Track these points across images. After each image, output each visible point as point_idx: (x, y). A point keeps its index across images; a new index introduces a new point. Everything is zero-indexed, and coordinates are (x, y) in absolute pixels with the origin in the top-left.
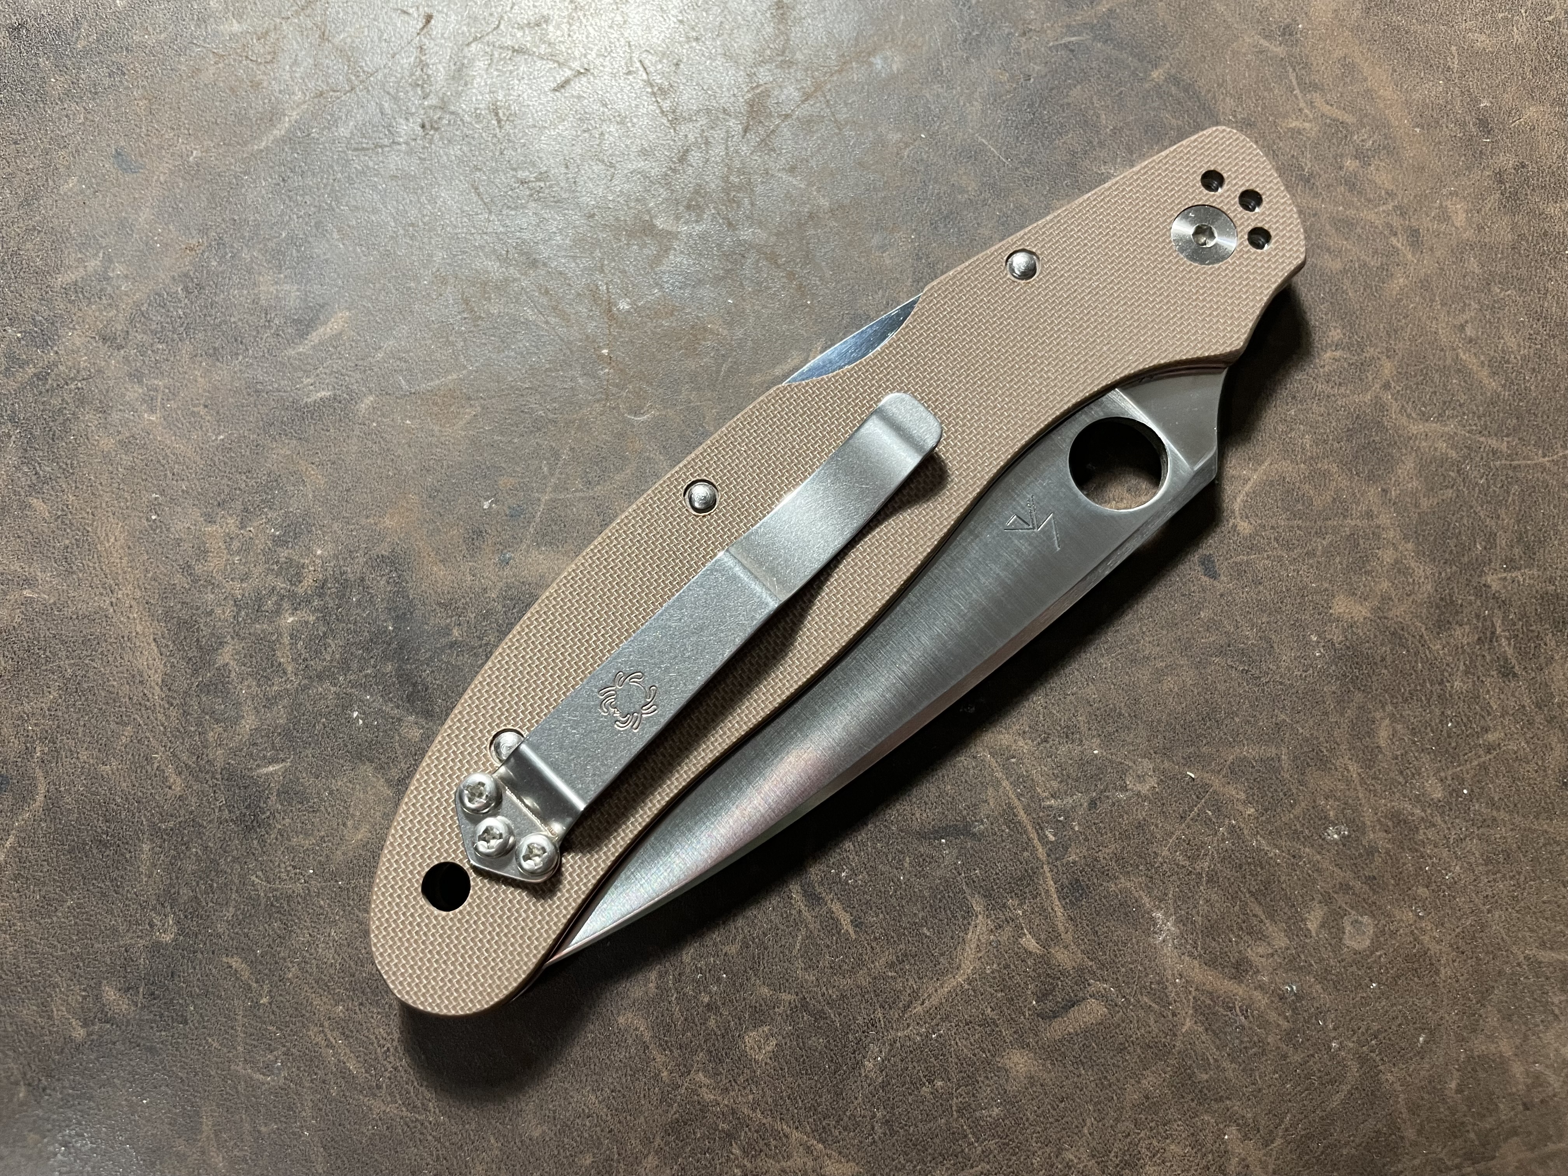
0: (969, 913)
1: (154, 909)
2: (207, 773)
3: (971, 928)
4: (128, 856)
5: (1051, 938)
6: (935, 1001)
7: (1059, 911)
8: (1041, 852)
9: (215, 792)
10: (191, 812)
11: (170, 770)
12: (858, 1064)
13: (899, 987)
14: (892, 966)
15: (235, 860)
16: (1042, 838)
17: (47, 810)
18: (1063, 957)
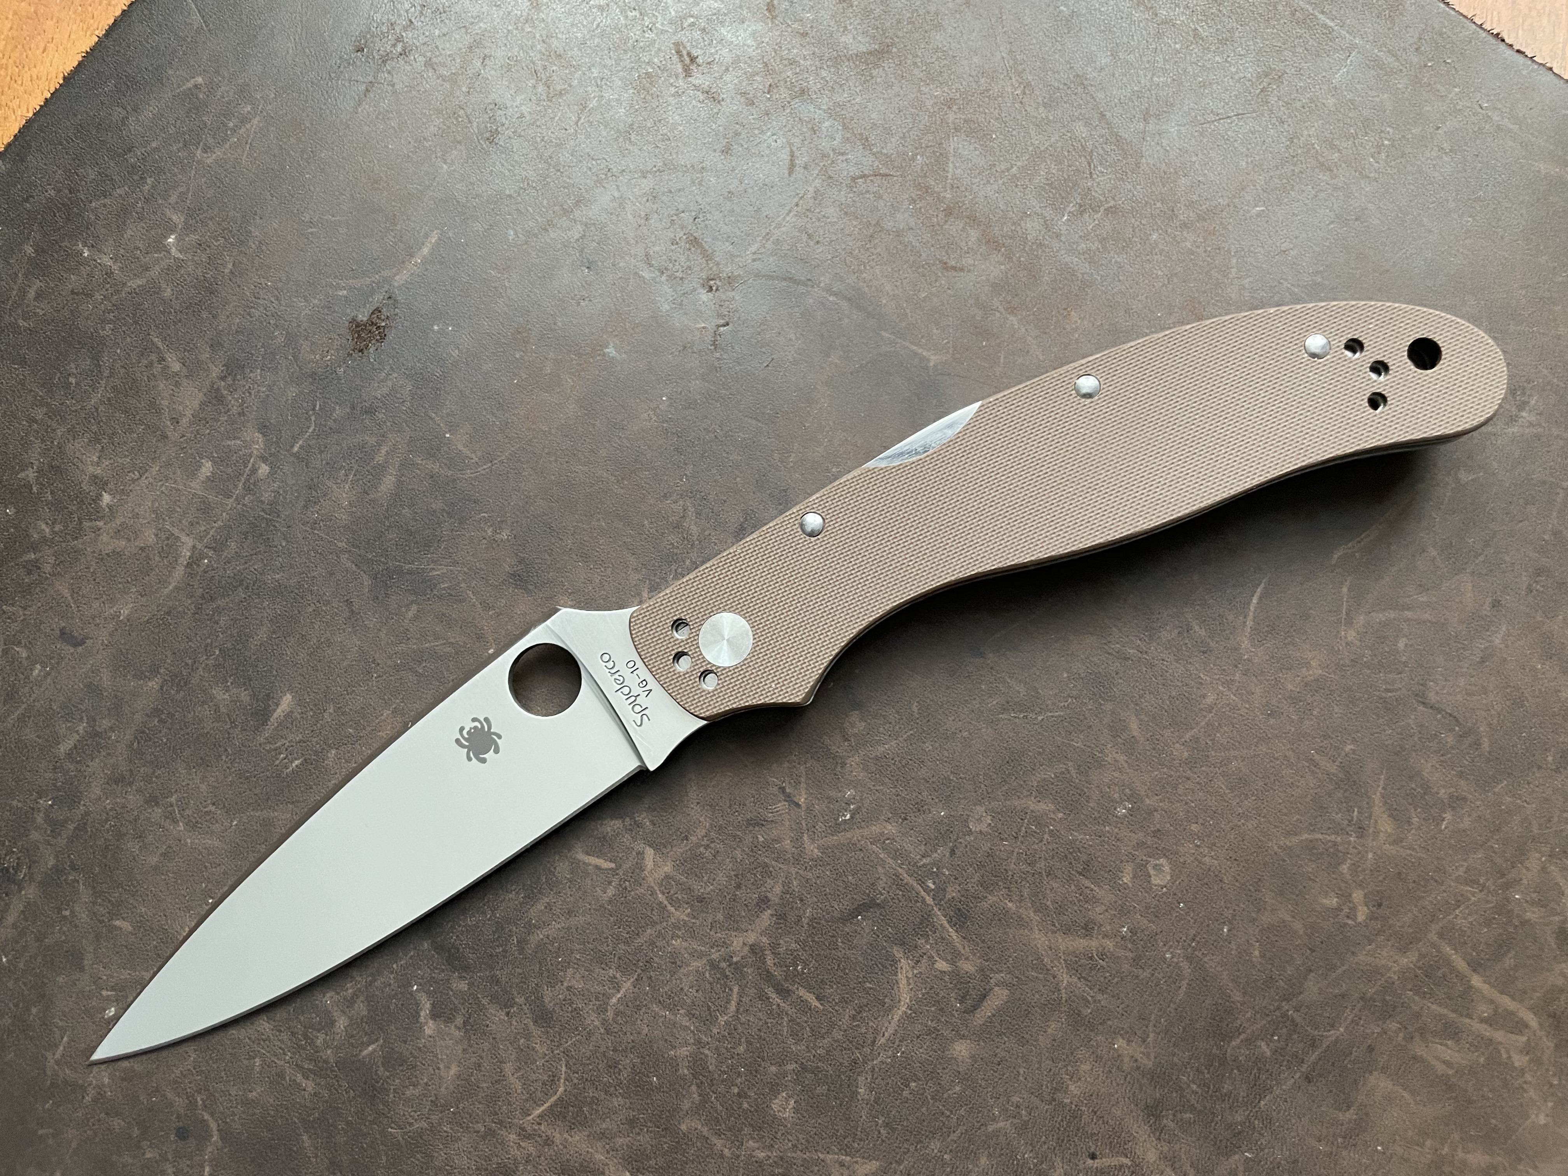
0: (895, 962)
2: (326, 1070)
3: (899, 970)
4: (295, 1149)
5: (954, 956)
6: (891, 1031)
7: (954, 934)
8: (929, 900)
9: (338, 1081)
10: (327, 1102)
11: (299, 1077)
12: (856, 1093)
13: (863, 1030)
14: (854, 1018)
15: (372, 1122)
16: (927, 890)
17: (224, 1140)
18: (968, 967)
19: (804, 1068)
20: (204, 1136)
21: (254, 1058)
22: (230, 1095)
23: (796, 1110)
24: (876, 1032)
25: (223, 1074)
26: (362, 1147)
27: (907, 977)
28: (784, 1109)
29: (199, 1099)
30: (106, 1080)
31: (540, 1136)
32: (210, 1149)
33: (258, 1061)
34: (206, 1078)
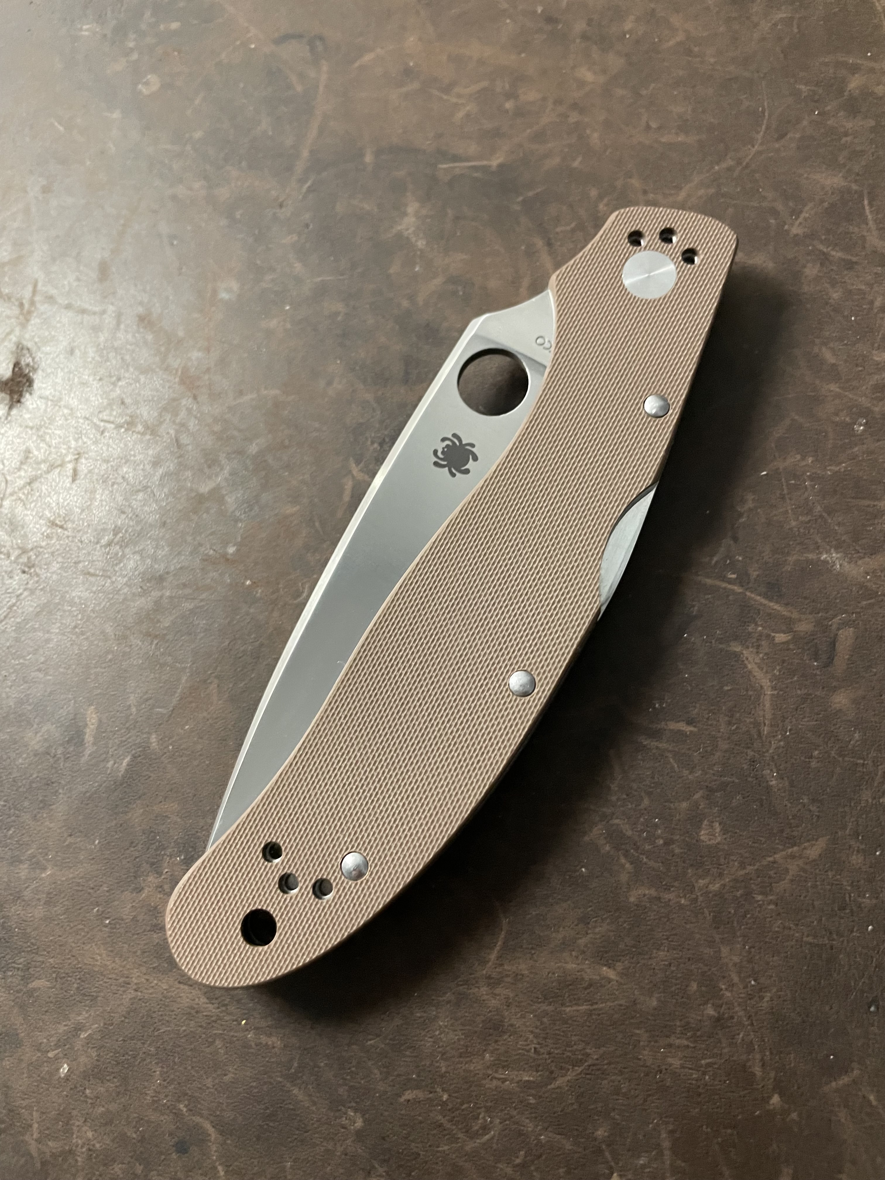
19: (711, 790)
20: (202, 1140)
23: (725, 831)
24: (757, 724)
25: (193, 1072)
27: (756, 663)
28: (714, 835)
30: (90, 1134)
31: (507, 976)
33: (218, 1043)
34: (179, 1083)
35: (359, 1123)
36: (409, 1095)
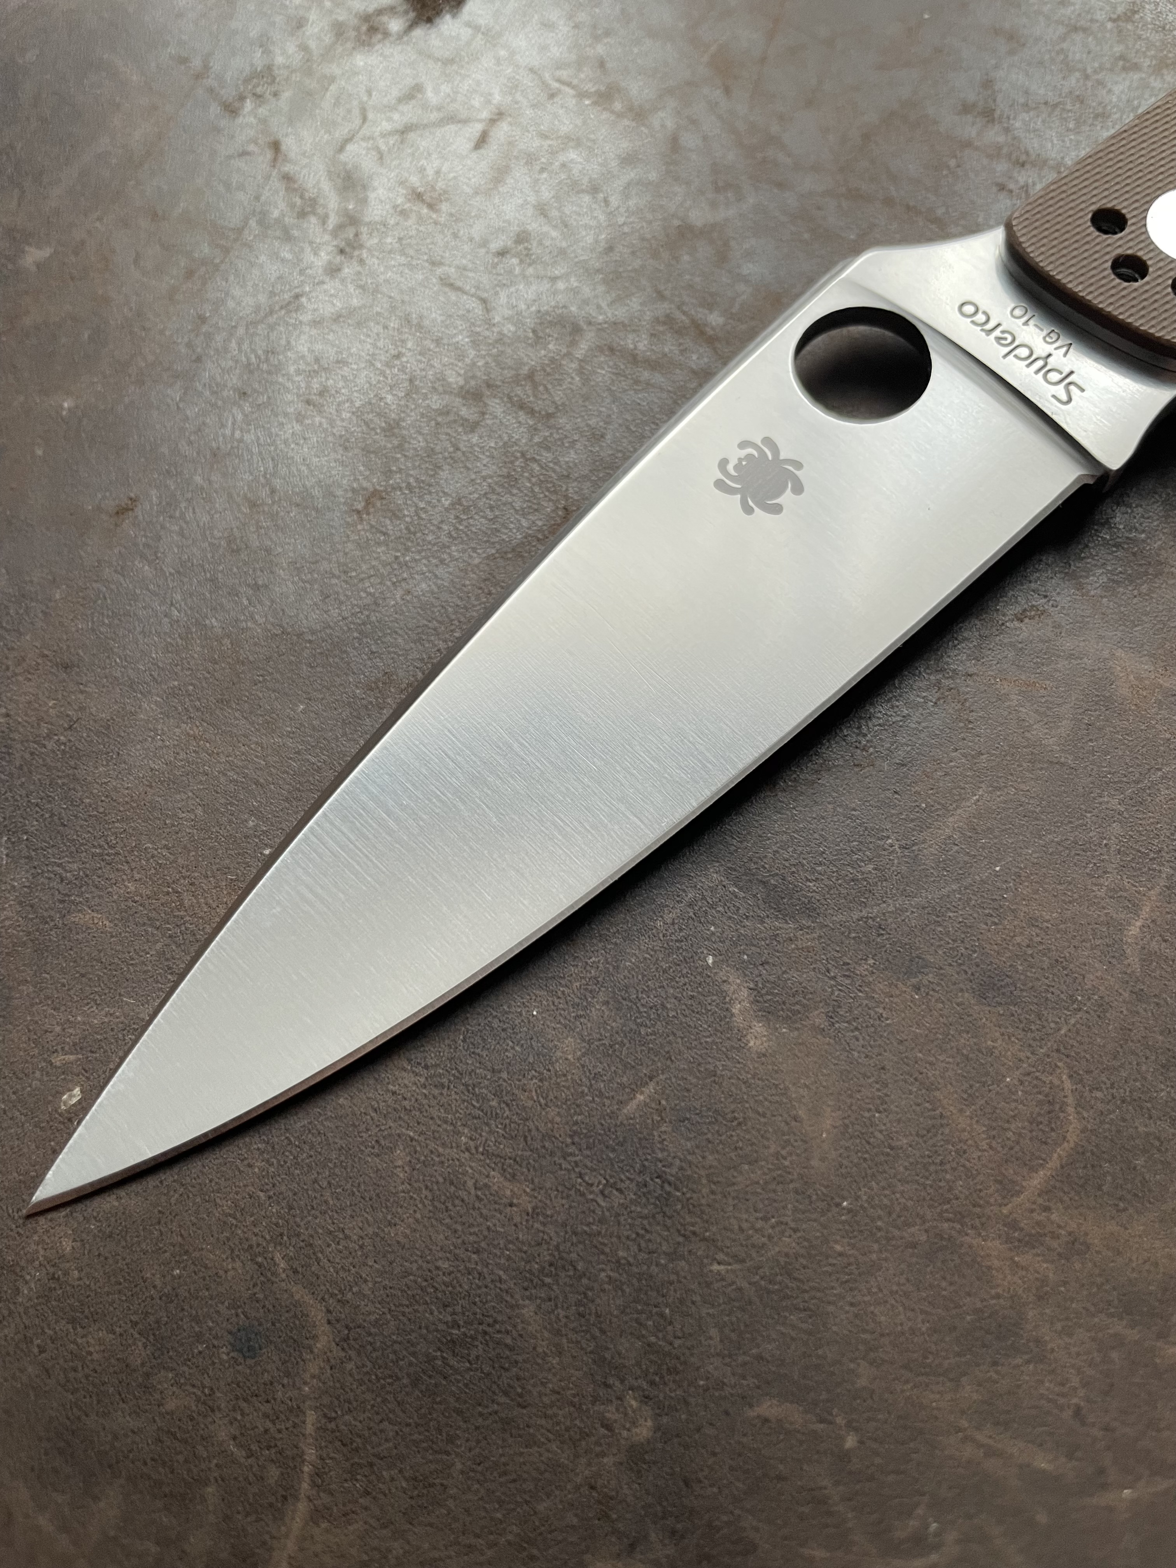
1: (595, 1400)
2: (552, 1154)
4: (509, 1341)
9: (581, 1176)
10: (564, 1225)
11: (495, 1179)
15: (673, 1256)
17: (343, 1342)
20: (295, 1341)
21: (391, 1150)
22: (347, 1237)
25: (327, 1194)
26: (662, 1315)
29: (278, 1257)
30: (67, 1246)
31: (1055, 1236)
32: (313, 1368)
33: (400, 1155)
34: (291, 1208)
35: (644, 1431)
36: (769, 1408)
